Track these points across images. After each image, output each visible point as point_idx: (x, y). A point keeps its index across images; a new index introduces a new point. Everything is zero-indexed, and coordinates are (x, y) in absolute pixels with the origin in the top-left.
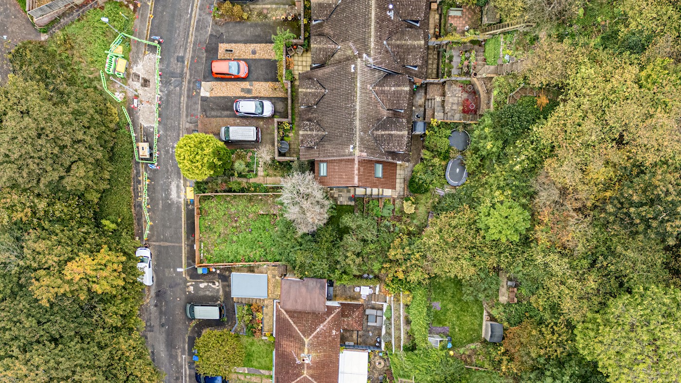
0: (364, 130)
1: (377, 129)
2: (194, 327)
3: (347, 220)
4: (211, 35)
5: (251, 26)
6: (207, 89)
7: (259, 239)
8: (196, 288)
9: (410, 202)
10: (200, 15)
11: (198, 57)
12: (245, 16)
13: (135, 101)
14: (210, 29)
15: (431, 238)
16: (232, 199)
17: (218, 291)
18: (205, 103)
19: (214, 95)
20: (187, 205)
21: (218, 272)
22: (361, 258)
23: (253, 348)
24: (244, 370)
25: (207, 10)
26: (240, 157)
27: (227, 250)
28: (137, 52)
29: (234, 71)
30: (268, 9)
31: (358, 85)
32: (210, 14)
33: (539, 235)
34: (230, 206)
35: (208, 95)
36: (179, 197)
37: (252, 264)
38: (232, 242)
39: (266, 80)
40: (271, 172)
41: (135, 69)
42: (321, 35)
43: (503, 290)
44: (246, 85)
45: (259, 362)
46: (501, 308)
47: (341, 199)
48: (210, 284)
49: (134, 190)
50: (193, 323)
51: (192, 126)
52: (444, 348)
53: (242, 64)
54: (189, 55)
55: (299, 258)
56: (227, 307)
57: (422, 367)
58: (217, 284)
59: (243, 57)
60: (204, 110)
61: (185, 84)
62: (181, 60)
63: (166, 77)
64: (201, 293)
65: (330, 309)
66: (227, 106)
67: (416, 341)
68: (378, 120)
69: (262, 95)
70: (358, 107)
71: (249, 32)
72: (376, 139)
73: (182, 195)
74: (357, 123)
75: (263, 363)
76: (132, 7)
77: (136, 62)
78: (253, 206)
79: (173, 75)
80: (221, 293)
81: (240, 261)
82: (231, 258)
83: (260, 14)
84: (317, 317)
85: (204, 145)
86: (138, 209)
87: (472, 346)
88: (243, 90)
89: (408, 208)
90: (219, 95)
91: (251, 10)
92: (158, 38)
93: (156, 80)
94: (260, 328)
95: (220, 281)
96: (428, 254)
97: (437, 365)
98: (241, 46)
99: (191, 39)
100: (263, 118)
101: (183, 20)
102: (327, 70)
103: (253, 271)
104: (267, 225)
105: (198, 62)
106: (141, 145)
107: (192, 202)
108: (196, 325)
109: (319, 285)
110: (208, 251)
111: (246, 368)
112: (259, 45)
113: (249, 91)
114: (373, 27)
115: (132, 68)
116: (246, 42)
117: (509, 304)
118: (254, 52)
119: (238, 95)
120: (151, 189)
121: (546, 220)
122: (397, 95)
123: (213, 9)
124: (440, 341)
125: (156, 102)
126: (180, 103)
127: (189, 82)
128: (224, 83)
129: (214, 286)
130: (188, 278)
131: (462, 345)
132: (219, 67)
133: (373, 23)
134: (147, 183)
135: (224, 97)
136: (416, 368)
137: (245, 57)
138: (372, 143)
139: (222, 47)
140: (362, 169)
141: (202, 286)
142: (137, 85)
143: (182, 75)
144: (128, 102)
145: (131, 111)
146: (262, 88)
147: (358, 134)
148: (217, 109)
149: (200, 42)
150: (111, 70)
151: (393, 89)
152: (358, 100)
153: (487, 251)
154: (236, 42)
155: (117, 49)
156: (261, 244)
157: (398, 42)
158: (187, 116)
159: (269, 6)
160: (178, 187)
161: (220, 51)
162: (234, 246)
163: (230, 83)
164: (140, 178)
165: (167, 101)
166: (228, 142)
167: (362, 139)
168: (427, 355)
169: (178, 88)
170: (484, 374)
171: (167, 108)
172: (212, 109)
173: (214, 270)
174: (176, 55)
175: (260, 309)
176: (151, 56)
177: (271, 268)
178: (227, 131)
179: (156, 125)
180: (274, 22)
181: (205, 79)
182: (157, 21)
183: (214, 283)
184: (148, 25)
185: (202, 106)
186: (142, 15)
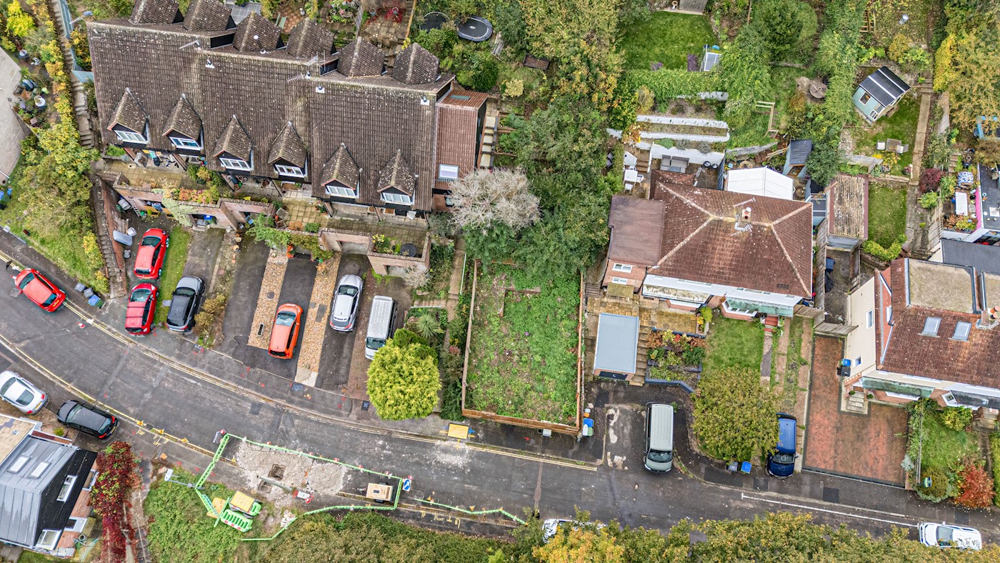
2: (688, 466)
4: (234, 355)
5: (235, 294)
6: (307, 376)
7: (542, 321)
8: (617, 450)
10: (203, 367)
11: (259, 380)
12: (220, 298)
13: (300, 495)
14: (225, 356)
16: (476, 356)
17: (622, 411)
18: (325, 382)
19: (316, 365)
20: (475, 441)
21: (591, 405)
24: (766, 381)
25: (200, 355)
27: (556, 375)
28: (230, 475)
29: (290, 322)
30: (220, 268)
31: (342, 82)
32: (205, 352)
34: (485, 361)
35: (314, 375)
36: (462, 453)
37: (580, 335)
39: (312, 283)
41: (254, 484)
44: (312, 313)
45: (750, 352)
48: (612, 424)
49: (441, 529)
51: (356, 408)
54: (253, 395)
58: (611, 412)
59: (274, 309)
60: (336, 385)
61: (293, 409)
62: (256, 408)
63: (277, 436)
64: (627, 443)
65: (660, 195)
66: (336, 346)
69: (332, 286)
70: (371, 86)
71: (243, 298)
73: (459, 446)
74: (392, 88)
77: (243, 480)
78: (490, 322)
79: (274, 425)
80: (627, 407)
81: (576, 355)
82: (569, 368)
83: (223, 280)
84: (673, 211)
86: (473, 529)
88: (318, 319)
90: (318, 357)
91: (216, 292)
93: (278, 453)
94: (689, 339)
95: (606, 405)
98: (259, 312)
99: (231, 386)
100: (363, 288)
101: (203, 394)
103: (593, 340)
104: (521, 308)
105: (265, 383)
106: (370, 495)
107: (474, 431)
108: (684, 459)
109: (622, 206)
110: (555, 412)
111: (762, 378)
112: (263, 287)
113: (322, 312)
115: (250, 489)
116: (255, 305)
118: (271, 295)
119: (324, 327)
120: (443, 498)
122: (364, 53)
123: (200, 345)
125: (309, 459)
126: (318, 422)
127: (291, 402)
128: (303, 347)
129: (616, 418)
130: (600, 462)
132: (280, 341)
134: (432, 503)
135: (324, 349)
137: (275, 304)
139: (253, 340)
141: (614, 439)
142: (277, 487)
143: (279, 412)
145: (313, 504)
146: (321, 289)
148: (338, 364)
149: (240, 374)
150: (245, 520)
152: (362, 85)
154: (251, 319)
155: (216, 506)
156: (548, 318)
158: (339, 415)
159: (217, 266)
160: (445, 451)
161: (258, 346)
163: (306, 338)
164: (423, 513)
165: (312, 442)
169: (296, 422)
171: (321, 444)
172: (337, 371)
173: (588, 411)
174: (247, 414)
175: (656, 336)
176: (240, 453)
177: (589, 308)
179: (345, 468)
180: (239, 262)
181: (292, 374)
182: (194, 435)
183: (611, 417)
184: (195, 449)
185: (328, 388)
186: (179, 456)
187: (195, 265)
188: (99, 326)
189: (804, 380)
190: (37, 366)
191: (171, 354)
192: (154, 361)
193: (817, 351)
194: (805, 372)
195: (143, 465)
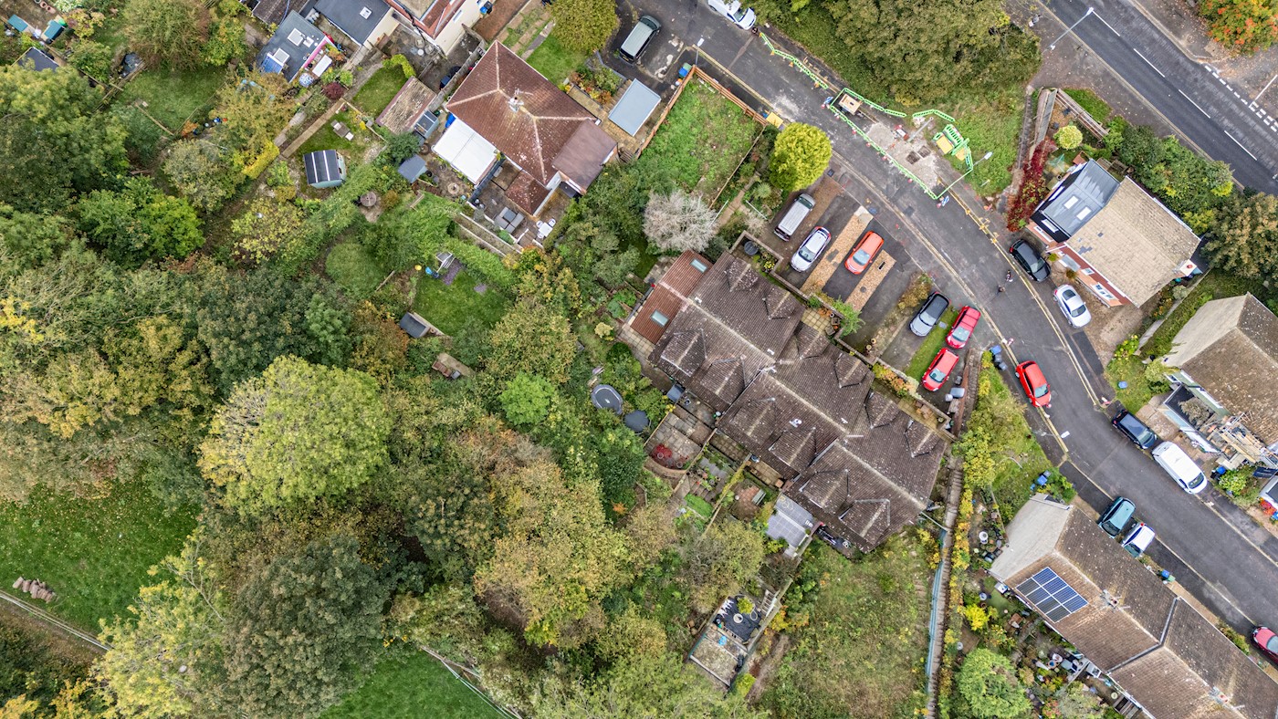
0: (707, 324)
1: (700, 339)
2: (631, 14)
3: (632, 255)
4: (909, 259)
5: (889, 305)
6: (863, 215)
7: (676, 156)
8: (672, 50)
9: (608, 334)
10: (935, 262)
11: (899, 231)
12: (902, 305)
13: (903, 134)
14: (915, 262)
15: (558, 322)
17: (653, 72)
18: (852, 204)
19: (852, 219)
20: (766, 108)
21: (673, 87)
22: (583, 239)
23: (562, 62)
24: (545, 33)
26: (772, 198)
27: (689, 114)
28: (946, 172)
29: (858, 255)
30: (893, 332)
31: (752, 346)
32: (929, 273)
33: (493, 419)
34: (732, 151)
35: (857, 213)
36: (780, 105)
37: (656, 128)
38: (694, 125)
39: (829, 282)
40: (736, 219)
41: (932, 157)
42: (825, 351)
43: (454, 364)
44: (838, 259)
45: (542, 56)
46: (435, 349)
47: (658, 271)
48: (665, 68)
49: (819, 62)
50: (635, 15)
51: (838, 174)
52: (431, 262)
53: (860, 269)
54: (907, 223)
55: (627, 179)
56: (628, 67)
57: (425, 224)
58: (661, 76)
59: (867, 275)
60: (846, 198)
61: (883, 198)
62: (908, 212)
63: (903, 184)
64: (662, 50)
65: (551, 172)
66: (833, 226)
67: (456, 240)
68: (708, 348)
69: (817, 268)
70: (732, 331)
71: (885, 299)
72: (692, 332)
73: (779, 111)
74: (718, 321)
75: (539, 60)
76: (990, 199)
77: (938, 163)
78: (715, 175)
79: (901, 192)
80: (648, 73)
81: (667, 118)
82: (677, 111)
83: (894, 322)
84: (552, 150)
85: (808, 166)
86: (797, 51)
87: (412, 295)
88: (836, 252)
89: (602, 329)
90: (849, 224)
91: (903, 315)
92: (944, 203)
93: (907, 171)
94: (581, 85)
95: (662, 82)
96: (542, 307)
97: (416, 240)
98: (878, 282)
99: (920, 237)
100: (795, 252)
101: (942, 241)
102: (788, 332)
103: (646, 123)
104: (685, 176)
105: (894, 226)
106: (857, 105)
107: (764, 115)
108: (630, 17)
109: (585, 178)
110: (701, 92)
111: (546, 36)
112: (866, 300)
113: (831, 257)
114: (794, 394)
115: (936, 155)
116: (879, 288)
117: (434, 359)
118: (863, 290)
119: (835, 244)
120: (807, 81)
121: (503, 435)
122: (718, 381)
123: (931, 279)
124: (440, 263)
125: (887, 155)
126: (870, 179)
127: (882, 204)
128: (856, 238)
129: (660, 70)
130: (688, 48)
131: (420, 286)
132: (874, 241)
133: (797, 396)
134: (817, 82)
135: (843, 228)
136: (427, 216)
137: (865, 278)
138: (690, 326)
139: (890, 262)
140: (672, 299)
141: (670, 58)
142: (916, 148)
143: (894, 201)
144: (907, 125)
145: (896, 121)
146: (824, 273)
147: (708, 315)
148: (836, 212)
149: (910, 243)
150: (948, 131)
151: (727, 379)
152: (738, 336)
153: (509, 366)
154: (885, 279)
155: (964, 154)
156: (670, 154)
157: (765, 412)
158: (852, 176)
160: (790, 112)
161: (888, 256)
162: (687, 124)
164: (825, 79)
165: (879, 167)
166: (797, 196)
167: (700, 316)
168: (433, 238)
169: (884, 187)
170: (372, 286)
171: (875, 161)
172: (840, 207)
173: (677, 83)
174: (916, 211)
175: (602, 101)
176: (933, 184)
177: (638, 146)
178: (806, 204)
179: (866, 137)
180: (876, 330)
181: (873, 223)
182: (960, 214)
183: (663, 72)
184: (962, 203)
185: (851, 199)
186: (975, 204)
187: (910, 345)
188: (1000, 334)
189: (517, 20)
190: (1054, 324)
191: (955, 284)
192: (969, 285)
193: (495, 32)
194: (513, 24)
195: (1002, 210)
